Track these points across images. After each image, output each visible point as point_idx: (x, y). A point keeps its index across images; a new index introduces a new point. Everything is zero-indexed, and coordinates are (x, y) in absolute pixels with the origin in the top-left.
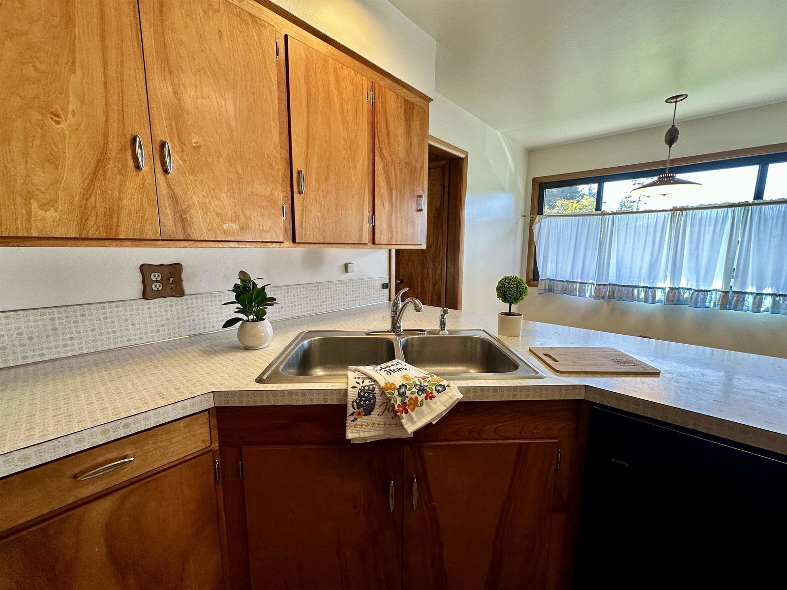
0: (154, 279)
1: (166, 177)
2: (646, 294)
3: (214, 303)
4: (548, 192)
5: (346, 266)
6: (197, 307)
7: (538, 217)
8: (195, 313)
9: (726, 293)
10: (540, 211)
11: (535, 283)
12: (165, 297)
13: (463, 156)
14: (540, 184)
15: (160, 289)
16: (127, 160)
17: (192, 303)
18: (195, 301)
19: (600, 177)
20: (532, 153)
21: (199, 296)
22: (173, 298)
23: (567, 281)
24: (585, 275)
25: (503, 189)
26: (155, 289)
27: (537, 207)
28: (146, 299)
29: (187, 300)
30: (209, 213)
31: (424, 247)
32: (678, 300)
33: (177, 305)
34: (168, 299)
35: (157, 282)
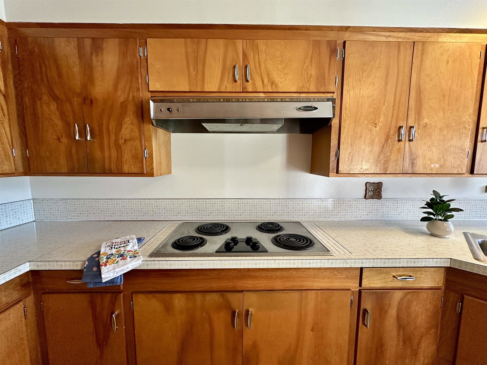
0: (370, 190)
1: (409, 143)
3: (394, 204)
6: (386, 205)
8: (385, 209)
12: (373, 199)
15: (372, 194)
16: (395, 138)
17: (384, 203)
18: (385, 202)
21: (388, 200)
22: (376, 200)
26: (370, 194)
28: (366, 199)
29: (382, 201)
30: (425, 159)
33: (377, 203)
34: (374, 199)
35: (371, 191)
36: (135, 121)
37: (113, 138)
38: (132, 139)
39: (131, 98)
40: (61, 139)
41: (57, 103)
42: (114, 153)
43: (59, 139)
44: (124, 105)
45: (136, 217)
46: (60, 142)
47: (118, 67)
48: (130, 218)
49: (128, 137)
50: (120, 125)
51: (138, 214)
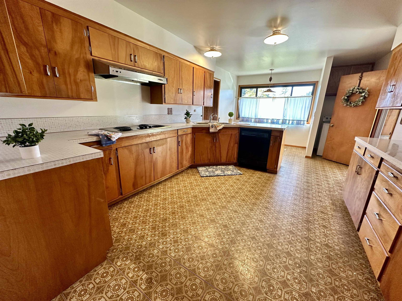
0: (169, 111)
1: (181, 94)
2: (266, 120)
4: (243, 90)
5: (195, 110)
6: (174, 117)
7: (240, 98)
9: (283, 120)
10: (241, 96)
11: (239, 118)
13: (219, 81)
14: (241, 87)
16: (178, 92)
19: (257, 87)
20: (238, 77)
23: (247, 118)
24: (252, 116)
25: (229, 89)
27: (240, 94)
28: (169, 114)
30: (184, 100)
31: (212, 106)
32: (273, 122)
33: (171, 116)
36: (85, 70)
37: (72, 78)
38: (85, 80)
39: (82, 57)
40: (33, 73)
41: (27, 48)
42: (74, 87)
43: (31, 73)
44: (78, 60)
45: (63, 129)
46: (32, 75)
47: (72, 37)
48: (58, 130)
49: (82, 78)
50: (76, 71)
51: (64, 127)
